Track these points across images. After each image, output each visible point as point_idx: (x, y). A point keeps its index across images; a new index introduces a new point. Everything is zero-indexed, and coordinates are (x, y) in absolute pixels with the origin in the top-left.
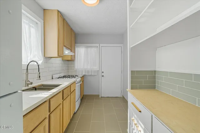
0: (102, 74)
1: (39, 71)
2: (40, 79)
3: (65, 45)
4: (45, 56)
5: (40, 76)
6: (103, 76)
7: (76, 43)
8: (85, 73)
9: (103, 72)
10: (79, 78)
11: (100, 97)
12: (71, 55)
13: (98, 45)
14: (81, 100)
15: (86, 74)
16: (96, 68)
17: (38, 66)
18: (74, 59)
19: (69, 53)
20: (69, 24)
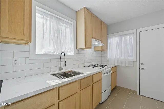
0: (142, 66)
1: (65, 60)
2: (66, 67)
3: (93, 37)
4: (77, 48)
5: (65, 64)
6: (142, 69)
7: (107, 34)
8: (118, 63)
9: (142, 64)
10: (109, 68)
11: (138, 94)
12: (102, 46)
13: (134, 31)
14: (112, 91)
15: (119, 65)
16: (133, 58)
17: (65, 56)
18: (106, 49)
19: (98, 44)
20: (99, 17)
